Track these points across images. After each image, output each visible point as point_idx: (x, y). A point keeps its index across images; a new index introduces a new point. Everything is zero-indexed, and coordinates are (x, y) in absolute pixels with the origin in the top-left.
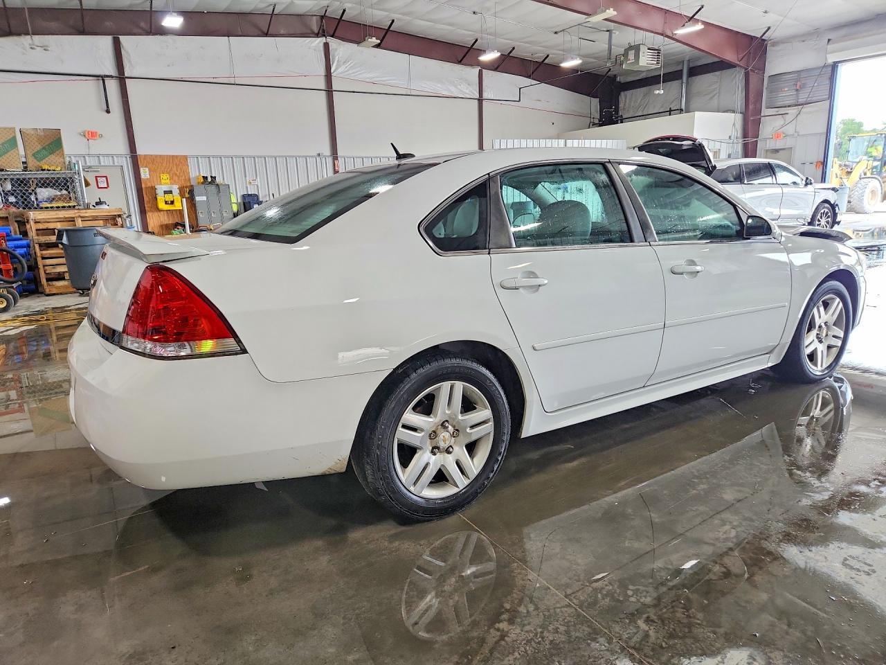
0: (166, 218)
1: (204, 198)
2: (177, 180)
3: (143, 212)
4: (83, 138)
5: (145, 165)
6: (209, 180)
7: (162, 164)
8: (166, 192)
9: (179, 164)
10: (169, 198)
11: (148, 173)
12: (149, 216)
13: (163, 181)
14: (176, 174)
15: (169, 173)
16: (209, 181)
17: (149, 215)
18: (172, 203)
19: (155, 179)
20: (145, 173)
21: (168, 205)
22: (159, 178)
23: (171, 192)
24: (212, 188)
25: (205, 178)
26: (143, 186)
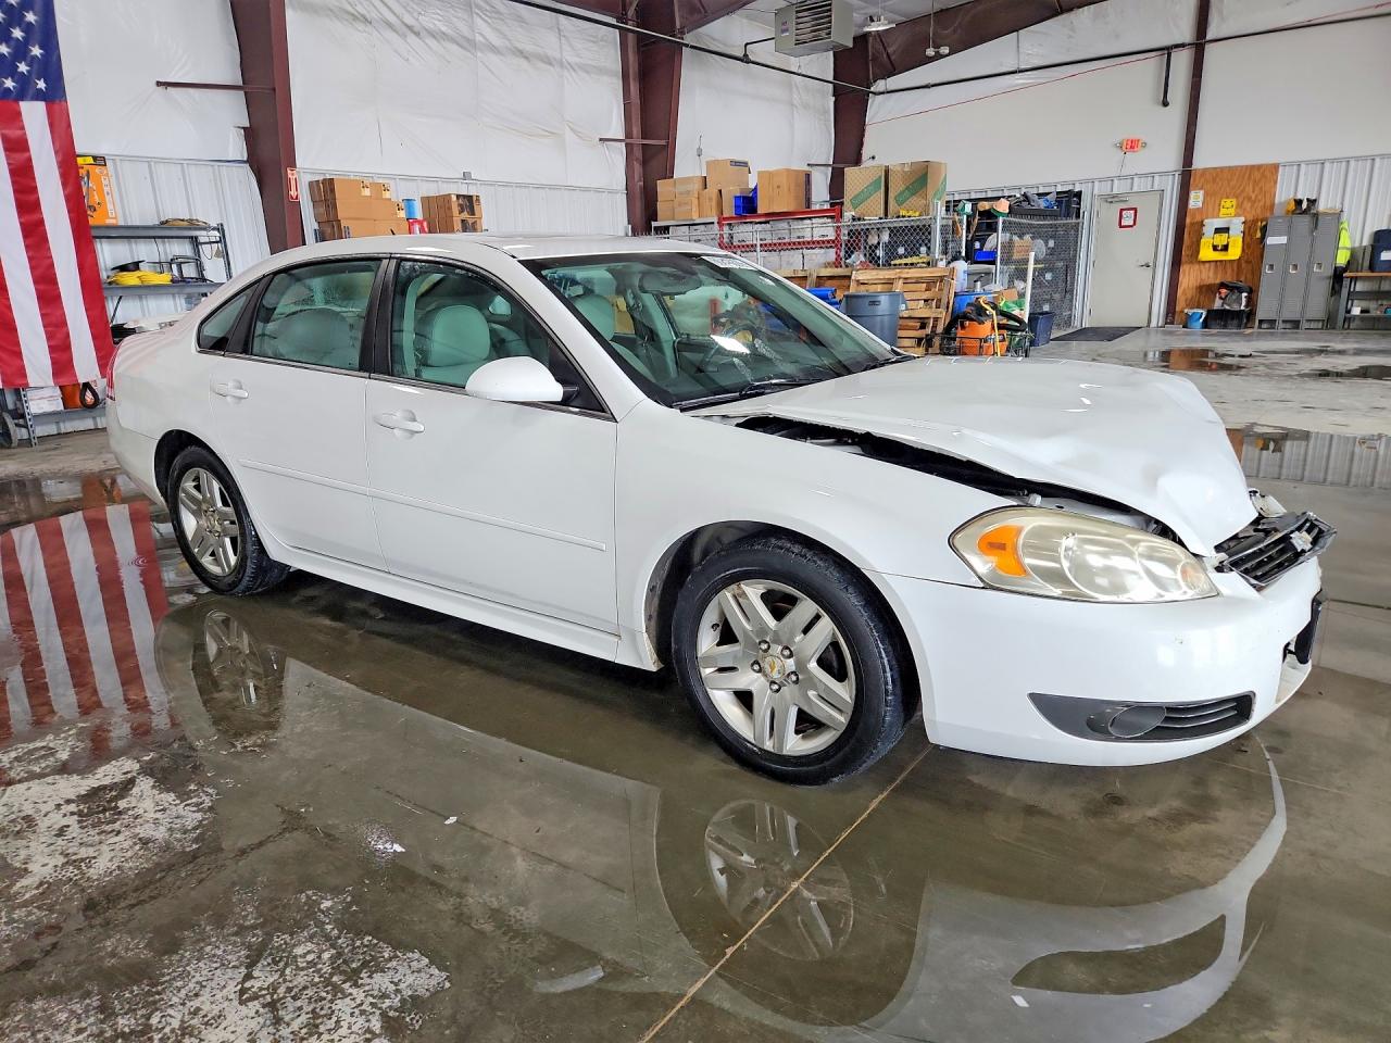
0: (1211, 274)
1: (1283, 240)
2: (1248, 209)
3: (1176, 263)
4: (1119, 151)
5: (1200, 185)
6: (1304, 206)
7: (1229, 181)
8: (1218, 231)
9: (1260, 180)
10: (1221, 240)
11: (1201, 198)
12: (1184, 271)
13: (1223, 211)
14: (1249, 199)
15: (1237, 197)
16: (1304, 209)
17: (1185, 268)
18: (1225, 248)
19: (1210, 209)
20: (1196, 199)
21: (1217, 253)
22: (1217, 208)
23: (1226, 230)
24: (1305, 220)
25: (1299, 202)
26: (1188, 220)
